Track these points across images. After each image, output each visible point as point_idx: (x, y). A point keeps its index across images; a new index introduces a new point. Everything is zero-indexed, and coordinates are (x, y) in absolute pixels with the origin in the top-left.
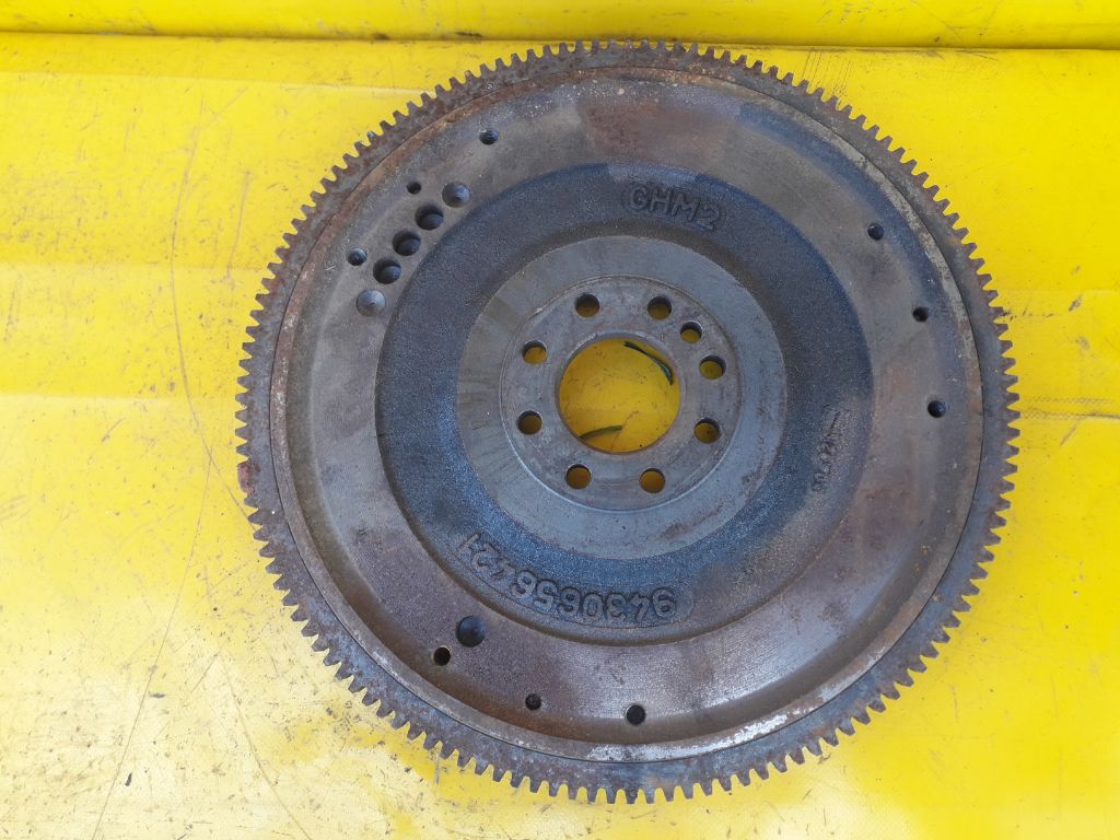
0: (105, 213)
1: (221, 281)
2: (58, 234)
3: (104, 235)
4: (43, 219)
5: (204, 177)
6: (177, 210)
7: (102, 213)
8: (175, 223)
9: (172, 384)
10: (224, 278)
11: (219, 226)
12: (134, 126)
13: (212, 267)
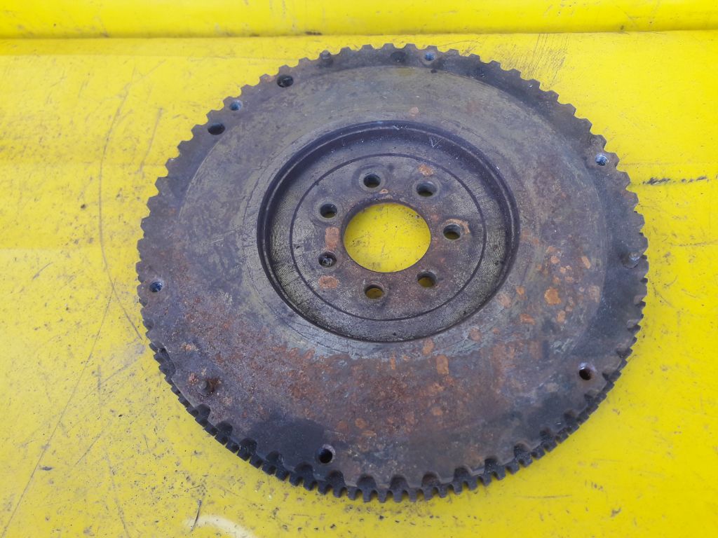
0: (60, 134)
1: (135, 173)
2: (25, 147)
3: (56, 147)
4: (15, 138)
5: (131, 111)
6: (109, 132)
7: (57, 135)
8: (108, 139)
9: (91, 240)
10: (138, 171)
11: (138, 140)
12: (86, 84)
13: (130, 164)
